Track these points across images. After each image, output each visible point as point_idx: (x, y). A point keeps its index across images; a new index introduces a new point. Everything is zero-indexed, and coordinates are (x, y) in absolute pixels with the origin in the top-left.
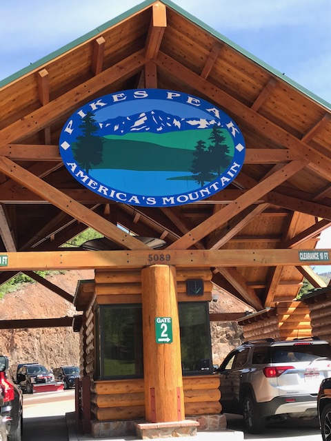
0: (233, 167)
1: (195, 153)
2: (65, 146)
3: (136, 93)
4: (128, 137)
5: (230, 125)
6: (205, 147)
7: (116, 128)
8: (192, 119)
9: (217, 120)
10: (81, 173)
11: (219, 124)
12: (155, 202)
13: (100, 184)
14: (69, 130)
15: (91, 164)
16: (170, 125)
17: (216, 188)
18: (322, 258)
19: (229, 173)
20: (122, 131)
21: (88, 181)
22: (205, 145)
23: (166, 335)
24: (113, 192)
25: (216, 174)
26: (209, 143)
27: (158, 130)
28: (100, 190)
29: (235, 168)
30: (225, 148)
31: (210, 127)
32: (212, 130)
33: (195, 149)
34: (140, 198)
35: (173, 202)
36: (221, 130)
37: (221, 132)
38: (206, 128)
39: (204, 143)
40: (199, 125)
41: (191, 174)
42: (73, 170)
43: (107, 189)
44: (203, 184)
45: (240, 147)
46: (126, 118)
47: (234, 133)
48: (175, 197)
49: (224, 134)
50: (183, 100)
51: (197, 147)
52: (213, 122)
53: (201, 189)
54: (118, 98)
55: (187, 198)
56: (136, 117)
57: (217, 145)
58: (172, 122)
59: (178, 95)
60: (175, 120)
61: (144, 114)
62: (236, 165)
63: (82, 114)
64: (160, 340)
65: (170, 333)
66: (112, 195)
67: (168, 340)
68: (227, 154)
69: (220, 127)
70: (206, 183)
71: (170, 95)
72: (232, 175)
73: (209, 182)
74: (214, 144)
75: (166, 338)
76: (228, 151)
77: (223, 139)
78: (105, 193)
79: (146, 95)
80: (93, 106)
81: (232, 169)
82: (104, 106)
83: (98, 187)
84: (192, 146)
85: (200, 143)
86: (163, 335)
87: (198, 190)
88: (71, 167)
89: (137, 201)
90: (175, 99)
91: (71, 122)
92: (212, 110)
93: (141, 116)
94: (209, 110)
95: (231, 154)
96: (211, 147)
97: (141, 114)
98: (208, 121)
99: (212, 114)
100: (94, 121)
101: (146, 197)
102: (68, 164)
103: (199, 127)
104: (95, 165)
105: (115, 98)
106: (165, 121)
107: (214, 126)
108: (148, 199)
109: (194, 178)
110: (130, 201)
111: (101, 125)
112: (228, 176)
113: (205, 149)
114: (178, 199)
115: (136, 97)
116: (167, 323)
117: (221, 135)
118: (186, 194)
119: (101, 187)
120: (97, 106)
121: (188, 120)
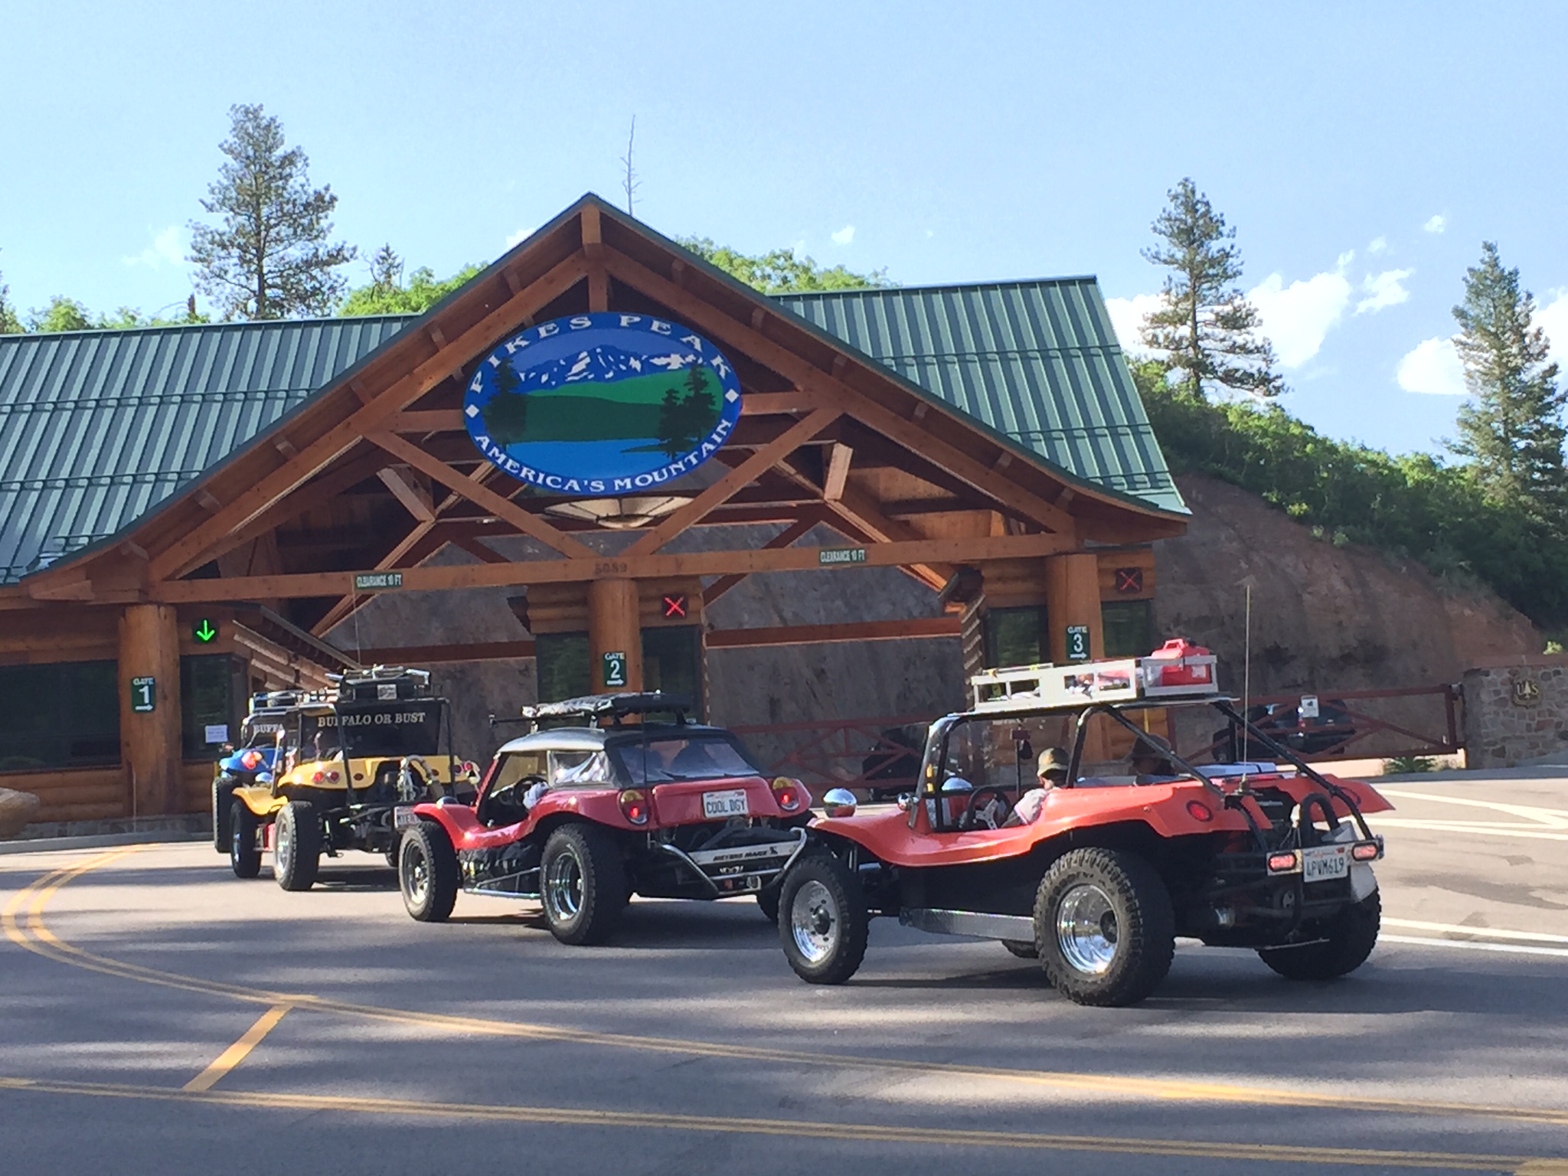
0: (721, 426)
1: (663, 409)
2: (472, 411)
3: (574, 321)
4: (562, 391)
5: (717, 361)
6: (678, 399)
7: (544, 378)
8: (659, 356)
9: (697, 354)
10: (495, 450)
11: (700, 361)
12: (602, 488)
13: (522, 465)
14: (476, 387)
15: (509, 437)
16: (623, 368)
17: (694, 461)
18: (855, 558)
19: (715, 437)
20: (554, 383)
21: (505, 462)
22: (678, 395)
23: (619, 676)
24: (541, 476)
25: (696, 439)
26: (684, 393)
27: (607, 376)
28: (523, 475)
29: (724, 429)
30: (709, 398)
31: (685, 366)
32: (688, 371)
33: (663, 403)
34: (580, 482)
35: (629, 486)
36: (703, 370)
37: (703, 374)
38: (679, 368)
39: (677, 392)
40: (669, 364)
41: (658, 441)
42: (484, 446)
43: (533, 472)
44: (674, 455)
45: (732, 396)
46: (558, 361)
47: (723, 373)
48: (633, 478)
49: (708, 375)
50: (645, 326)
51: (666, 400)
52: (691, 358)
53: (670, 464)
54: (547, 331)
55: (650, 479)
56: (573, 360)
57: (697, 394)
58: (626, 362)
59: (637, 319)
60: (632, 359)
61: (584, 354)
62: (725, 423)
63: (494, 361)
64: (609, 683)
65: (622, 673)
66: (540, 481)
67: (620, 682)
68: (710, 407)
69: (701, 365)
70: (679, 454)
71: (625, 321)
72: (719, 440)
74: (692, 393)
75: (616, 679)
76: (713, 403)
78: (531, 479)
79: (588, 323)
80: (511, 347)
81: (719, 429)
82: (526, 346)
83: (520, 470)
84: (658, 399)
85: (671, 393)
86: (613, 676)
87: (666, 466)
88: (480, 443)
89: (577, 488)
90: (632, 325)
91: (479, 375)
92: (690, 338)
93: (582, 356)
94: (684, 340)
96: (687, 398)
97: (580, 353)
98: (683, 357)
99: (690, 345)
100: (512, 369)
102: (478, 439)
103: (669, 368)
104: (515, 437)
105: (543, 332)
106: (618, 362)
107: (693, 365)
108: (593, 484)
109: (660, 447)
110: (566, 488)
111: (522, 376)
112: (714, 442)
113: (679, 403)
114: (637, 482)
115: (573, 327)
116: (619, 660)
117: (703, 378)
118: (649, 473)
119: (525, 470)
120: (516, 347)
121: (653, 357)
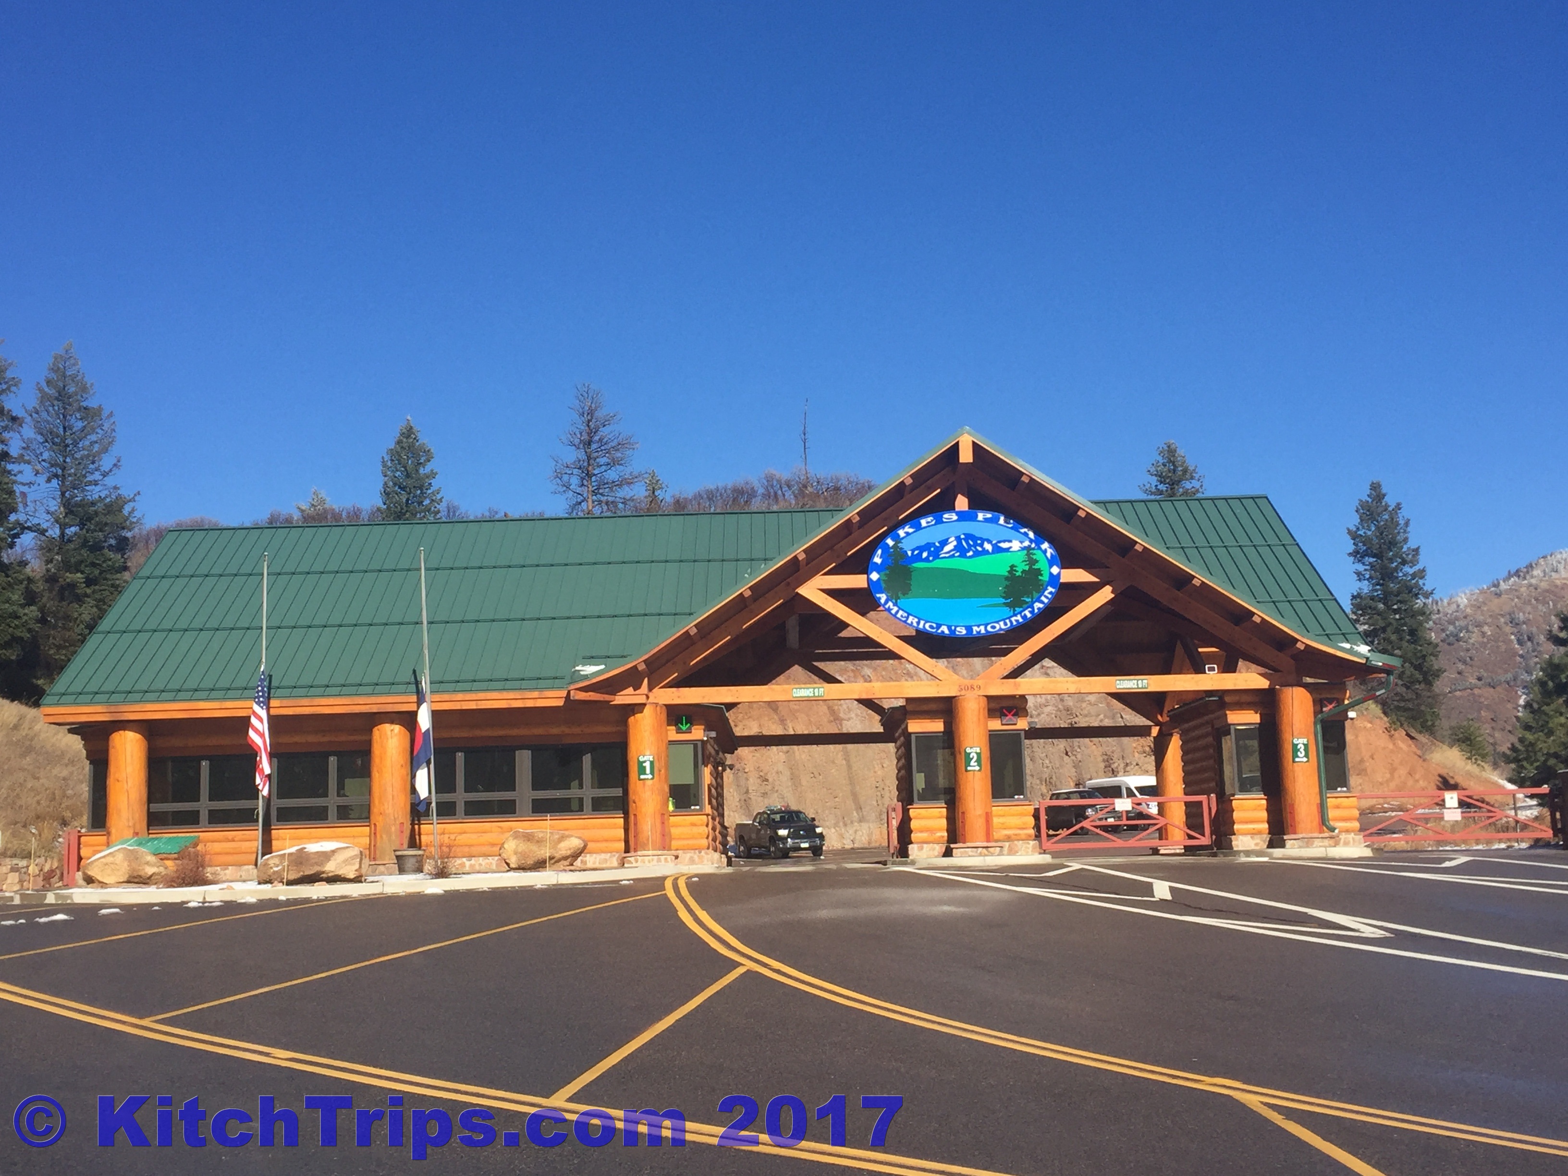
0: (1047, 591)
1: (1007, 578)
2: (874, 576)
3: (946, 516)
4: (937, 564)
6: (1017, 571)
7: (925, 555)
8: (1004, 541)
9: (1031, 541)
10: (890, 604)
11: (1033, 546)
14: (877, 560)
15: (900, 595)
17: (1029, 615)
19: (1043, 598)
20: (931, 558)
21: (897, 612)
22: (1017, 569)
23: (976, 764)
24: (922, 622)
25: (1028, 600)
26: (1022, 567)
27: (968, 554)
28: (909, 621)
29: (1050, 593)
30: (1039, 572)
31: (1023, 549)
32: (1025, 552)
33: (1007, 574)
34: (949, 628)
35: (983, 631)
36: (1035, 552)
37: (1034, 554)
38: (1019, 550)
39: (1016, 567)
40: (1011, 547)
41: (1003, 601)
42: (883, 601)
43: (916, 620)
44: (1014, 610)
45: (1055, 570)
46: (934, 543)
47: (1049, 555)
48: (986, 625)
49: (1038, 555)
50: (994, 521)
51: (1009, 572)
52: (1027, 543)
53: (1012, 617)
54: (927, 523)
55: (998, 627)
56: (944, 543)
57: (1030, 568)
58: (982, 545)
59: (989, 515)
60: (986, 543)
62: (1050, 589)
63: (890, 542)
64: (969, 768)
65: (979, 761)
66: (921, 626)
67: (977, 768)
68: (1040, 578)
69: (1033, 549)
70: (1018, 610)
72: (1046, 601)
73: (1021, 609)
74: (1027, 568)
75: (974, 766)
76: (1041, 575)
77: (1036, 561)
79: (955, 518)
80: (901, 533)
81: (1046, 593)
82: (912, 532)
83: (907, 618)
84: (1004, 571)
85: (1012, 567)
86: (972, 764)
87: (1009, 618)
88: (880, 599)
89: (947, 632)
90: (986, 520)
91: (879, 552)
92: (1026, 530)
93: (950, 540)
94: (1022, 531)
95: (1045, 578)
96: (1024, 571)
97: (949, 538)
98: (1021, 542)
99: (1026, 534)
100: (902, 549)
101: (956, 627)
102: (878, 596)
103: (1011, 550)
104: (904, 595)
105: (923, 522)
106: (975, 545)
107: (1028, 548)
108: (958, 629)
110: (939, 631)
111: (909, 553)
112: (1042, 602)
113: (1018, 574)
114: (989, 628)
115: (944, 520)
116: (976, 753)
117: (1034, 557)
118: (997, 622)
119: (911, 618)
120: (905, 533)
121: (1000, 542)
